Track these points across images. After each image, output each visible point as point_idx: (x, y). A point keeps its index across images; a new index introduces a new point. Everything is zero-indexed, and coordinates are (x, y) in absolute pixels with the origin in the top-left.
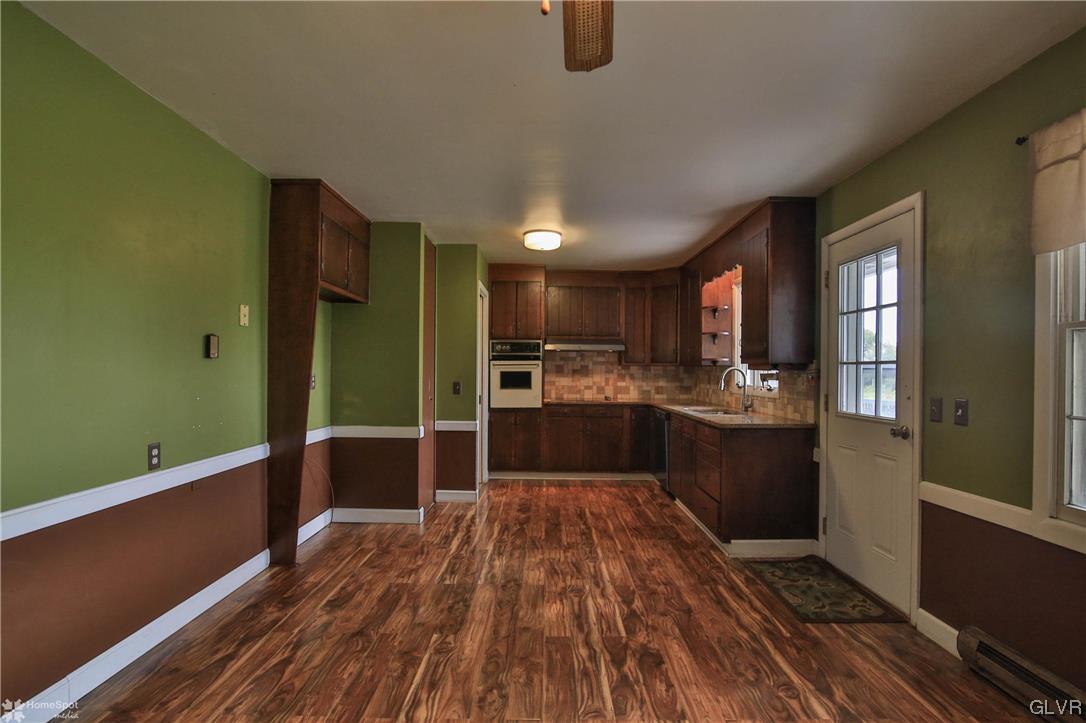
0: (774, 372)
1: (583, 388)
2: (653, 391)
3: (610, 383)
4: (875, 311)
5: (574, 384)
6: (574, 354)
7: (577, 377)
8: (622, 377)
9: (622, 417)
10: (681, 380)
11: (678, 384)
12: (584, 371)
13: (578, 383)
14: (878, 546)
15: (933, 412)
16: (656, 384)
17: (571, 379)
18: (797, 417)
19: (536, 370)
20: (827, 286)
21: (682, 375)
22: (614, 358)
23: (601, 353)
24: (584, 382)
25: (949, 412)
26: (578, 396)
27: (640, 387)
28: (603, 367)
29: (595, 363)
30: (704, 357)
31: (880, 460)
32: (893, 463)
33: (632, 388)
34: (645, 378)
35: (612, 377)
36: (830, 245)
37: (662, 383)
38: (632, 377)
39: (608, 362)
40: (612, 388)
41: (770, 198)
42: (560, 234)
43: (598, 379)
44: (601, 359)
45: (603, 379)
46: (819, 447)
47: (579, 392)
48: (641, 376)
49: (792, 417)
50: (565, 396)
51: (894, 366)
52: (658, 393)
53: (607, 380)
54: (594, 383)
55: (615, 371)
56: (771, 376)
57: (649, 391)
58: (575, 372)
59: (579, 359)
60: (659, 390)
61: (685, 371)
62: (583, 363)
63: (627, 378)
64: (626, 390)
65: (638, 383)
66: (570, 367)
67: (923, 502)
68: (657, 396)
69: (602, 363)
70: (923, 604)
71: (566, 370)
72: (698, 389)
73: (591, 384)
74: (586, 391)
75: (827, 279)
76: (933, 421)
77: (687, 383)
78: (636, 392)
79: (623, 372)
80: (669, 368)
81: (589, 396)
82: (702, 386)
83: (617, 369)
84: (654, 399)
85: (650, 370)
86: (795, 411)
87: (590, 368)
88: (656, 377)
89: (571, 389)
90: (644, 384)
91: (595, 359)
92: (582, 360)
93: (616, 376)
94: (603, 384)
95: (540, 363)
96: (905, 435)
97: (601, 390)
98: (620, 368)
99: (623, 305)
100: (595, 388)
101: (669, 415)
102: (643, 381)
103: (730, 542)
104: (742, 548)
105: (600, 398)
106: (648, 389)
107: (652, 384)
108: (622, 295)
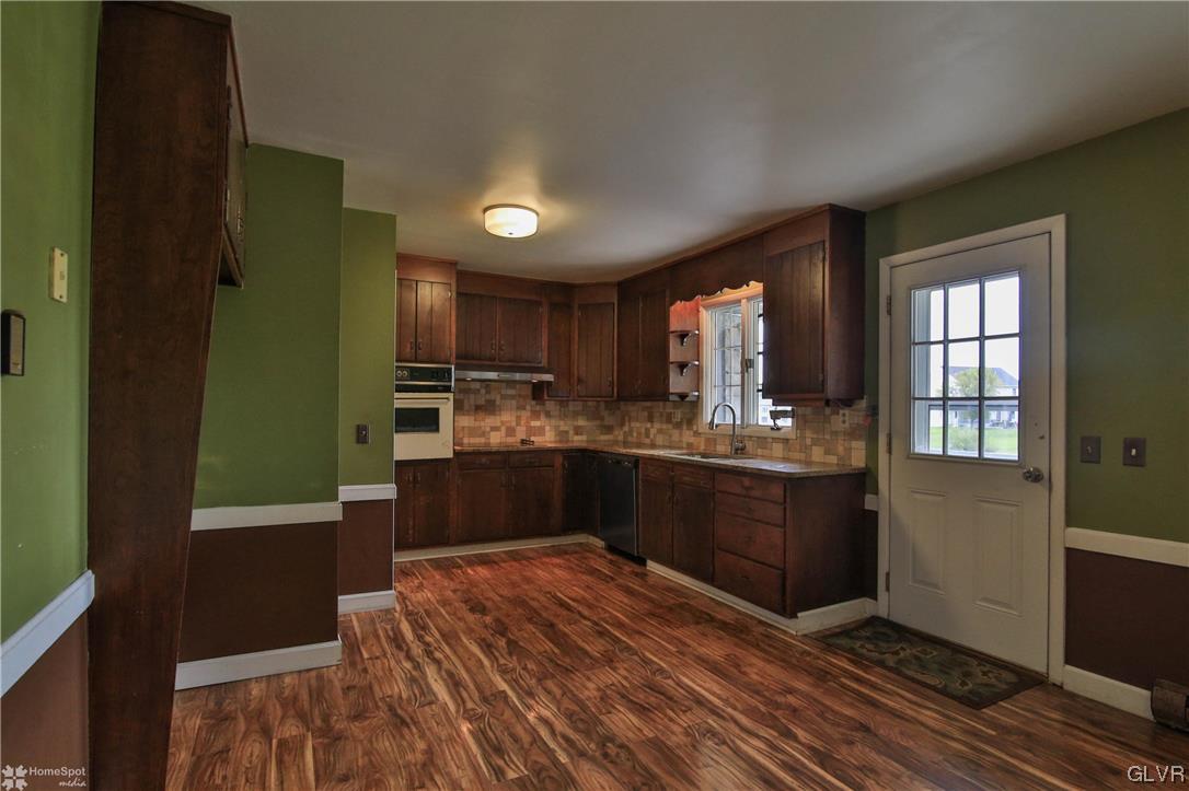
0: (789, 408)
1: (488, 429)
2: (571, 432)
3: (522, 422)
4: (978, 342)
5: (477, 424)
6: (477, 385)
7: (481, 415)
8: (535, 415)
9: (553, 466)
10: (602, 419)
11: (598, 422)
12: (489, 408)
13: (482, 424)
14: (986, 600)
15: (1084, 450)
16: (575, 423)
17: (473, 418)
18: (833, 459)
19: (445, 406)
20: (889, 312)
21: (605, 413)
22: (528, 391)
23: (511, 383)
24: (490, 421)
25: (1112, 453)
26: (483, 440)
27: (557, 428)
28: (514, 402)
29: (504, 397)
30: (671, 391)
31: (986, 505)
32: (1014, 508)
33: (547, 428)
34: (562, 417)
35: (525, 414)
36: (892, 267)
37: (581, 422)
38: (548, 415)
39: (520, 396)
40: (524, 429)
41: (830, 205)
42: (537, 214)
43: (507, 417)
44: (511, 392)
45: (514, 419)
46: (876, 492)
47: (483, 434)
48: (557, 413)
49: (822, 460)
50: (466, 441)
51: (1016, 403)
52: (577, 434)
53: (518, 418)
54: (502, 423)
55: (528, 407)
56: (784, 414)
57: (567, 432)
58: (478, 408)
59: (483, 391)
60: (578, 431)
61: (607, 408)
62: (488, 397)
63: (542, 416)
64: (541, 432)
65: (554, 422)
66: (472, 402)
67: (1068, 550)
68: (576, 438)
69: (513, 397)
70: (1070, 659)
71: (466, 407)
72: (626, 428)
73: (499, 424)
74: (492, 434)
75: (890, 303)
76: (1082, 461)
77: (609, 420)
78: (553, 433)
79: (538, 408)
80: (590, 403)
81: (496, 440)
82: (636, 425)
83: (531, 404)
84: (573, 441)
85: (567, 405)
86: (827, 452)
87: (498, 403)
88: (576, 415)
89: (473, 432)
90: (562, 423)
91: (503, 392)
92: (488, 392)
93: (529, 414)
94: (514, 424)
95: (451, 396)
96: (1035, 477)
97: (511, 431)
98: (534, 403)
99: (545, 323)
100: (503, 429)
101: (637, 460)
102: (561, 419)
103: (797, 617)
104: (811, 621)
105: (514, 441)
106: (566, 428)
107: (569, 422)
108: (544, 310)
